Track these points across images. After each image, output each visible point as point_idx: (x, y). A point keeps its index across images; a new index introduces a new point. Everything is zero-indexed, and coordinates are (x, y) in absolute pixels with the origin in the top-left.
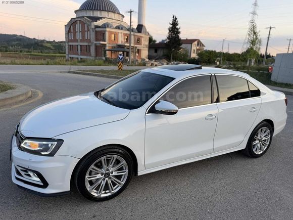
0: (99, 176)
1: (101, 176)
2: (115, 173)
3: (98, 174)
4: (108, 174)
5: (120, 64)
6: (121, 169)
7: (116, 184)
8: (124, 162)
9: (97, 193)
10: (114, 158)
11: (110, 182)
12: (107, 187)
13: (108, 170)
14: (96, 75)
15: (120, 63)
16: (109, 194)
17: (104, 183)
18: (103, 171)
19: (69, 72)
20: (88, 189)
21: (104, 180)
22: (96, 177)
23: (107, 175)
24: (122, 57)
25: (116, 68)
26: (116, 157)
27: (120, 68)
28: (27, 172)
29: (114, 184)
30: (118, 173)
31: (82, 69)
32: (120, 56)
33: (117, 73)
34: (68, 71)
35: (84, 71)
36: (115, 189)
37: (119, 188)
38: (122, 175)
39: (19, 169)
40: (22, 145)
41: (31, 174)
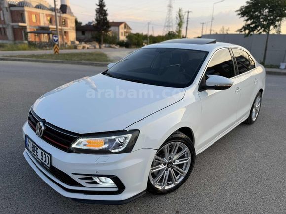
0: (162, 167)
1: (164, 167)
2: (177, 162)
3: (160, 164)
4: (171, 163)
6: (182, 157)
8: (187, 149)
9: (160, 186)
10: (176, 145)
11: (172, 172)
12: (170, 179)
13: (170, 159)
15: (55, 46)
16: (173, 186)
17: (166, 174)
18: (166, 160)
20: (152, 182)
21: (167, 170)
22: (159, 167)
23: (170, 165)
24: (57, 38)
26: (178, 143)
27: (56, 51)
28: (93, 179)
29: (177, 174)
30: (180, 161)
32: (54, 38)
35: (11, 56)
36: (178, 179)
37: (182, 178)
38: (183, 164)
39: (76, 178)
40: (74, 146)
41: (97, 180)
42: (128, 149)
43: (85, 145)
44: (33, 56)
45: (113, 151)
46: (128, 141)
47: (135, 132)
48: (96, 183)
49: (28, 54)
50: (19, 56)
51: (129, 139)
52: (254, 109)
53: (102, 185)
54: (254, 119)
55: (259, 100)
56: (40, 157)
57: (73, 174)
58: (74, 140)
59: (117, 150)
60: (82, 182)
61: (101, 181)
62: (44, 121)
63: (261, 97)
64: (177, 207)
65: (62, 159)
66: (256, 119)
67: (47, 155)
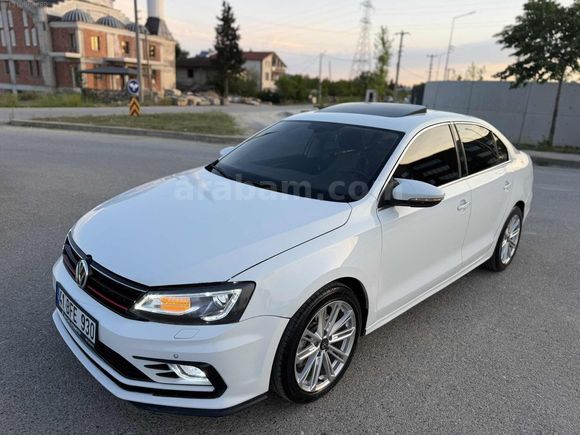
0: (313, 349)
1: (317, 349)
2: (335, 339)
5: (134, 103)
7: (334, 360)
9: (309, 385)
13: (325, 333)
14: (80, 129)
15: (133, 99)
17: (319, 362)
18: (319, 337)
19: (10, 124)
21: (319, 354)
22: (309, 351)
23: (325, 344)
24: (137, 86)
25: (124, 110)
26: (341, 304)
27: (135, 111)
28: (169, 369)
30: (339, 336)
31: (43, 117)
32: (132, 85)
33: (128, 123)
34: (8, 120)
35: (48, 119)
36: (334, 370)
37: (341, 366)
39: (140, 365)
40: (138, 306)
41: (177, 371)
42: (234, 316)
43: (157, 306)
44: (89, 119)
45: (207, 319)
46: (234, 301)
47: (248, 286)
48: (174, 375)
49: (81, 115)
50: (64, 119)
51: (236, 297)
52: (505, 242)
53: (186, 380)
54: (506, 261)
55: (515, 223)
56: (79, 324)
57: (134, 357)
58: (138, 297)
59: (214, 318)
60: (151, 373)
61: (183, 372)
62: (89, 259)
63: (521, 217)
64: (325, 427)
65: (117, 330)
66: (510, 261)
67: (91, 321)
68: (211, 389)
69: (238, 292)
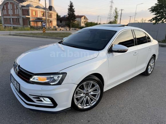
0: (82, 95)
1: (84, 95)
2: (92, 93)
3: (81, 93)
4: (88, 93)
6: (95, 90)
7: (93, 100)
8: (98, 86)
9: (81, 106)
10: (91, 83)
11: (89, 98)
12: (87, 102)
13: (87, 91)
14: (29, 36)
15: (44, 28)
16: (89, 107)
17: (85, 99)
18: (85, 92)
19: (10, 35)
20: (76, 104)
21: (85, 97)
22: (80, 95)
23: (87, 94)
25: (41, 32)
26: (92, 82)
28: (40, 99)
30: (94, 93)
33: (42, 35)
34: (9, 34)
35: (20, 34)
36: (92, 103)
37: (95, 102)
38: (96, 94)
39: (31, 97)
40: (31, 80)
42: (60, 83)
43: (37, 80)
45: (51, 84)
46: (60, 79)
47: (64, 74)
48: (41, 101)
50: (24, 34)
51: (61, 77)
52: (149, 67)
53: (45, 102)
54: (150, 73)
55: (152, 61)
56: (15, 85)
57: (30, 95)
58: (31, 77)
59: (54, 83)
60: (35, 100)
61: (45, 100)
62: (19, 66)
63: (155, 60)
65: (25, 87)
66: (151, 73)
67: (18, 84)
68: (53, 105)
69: (61, 75)
